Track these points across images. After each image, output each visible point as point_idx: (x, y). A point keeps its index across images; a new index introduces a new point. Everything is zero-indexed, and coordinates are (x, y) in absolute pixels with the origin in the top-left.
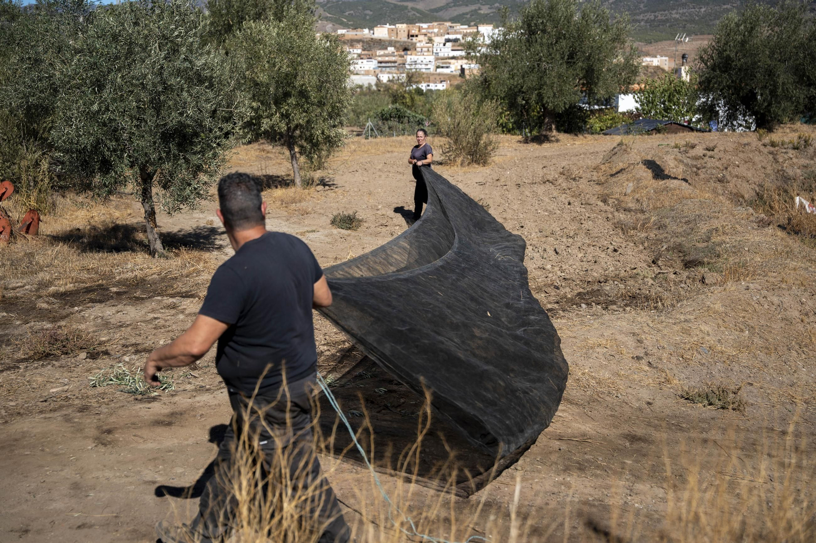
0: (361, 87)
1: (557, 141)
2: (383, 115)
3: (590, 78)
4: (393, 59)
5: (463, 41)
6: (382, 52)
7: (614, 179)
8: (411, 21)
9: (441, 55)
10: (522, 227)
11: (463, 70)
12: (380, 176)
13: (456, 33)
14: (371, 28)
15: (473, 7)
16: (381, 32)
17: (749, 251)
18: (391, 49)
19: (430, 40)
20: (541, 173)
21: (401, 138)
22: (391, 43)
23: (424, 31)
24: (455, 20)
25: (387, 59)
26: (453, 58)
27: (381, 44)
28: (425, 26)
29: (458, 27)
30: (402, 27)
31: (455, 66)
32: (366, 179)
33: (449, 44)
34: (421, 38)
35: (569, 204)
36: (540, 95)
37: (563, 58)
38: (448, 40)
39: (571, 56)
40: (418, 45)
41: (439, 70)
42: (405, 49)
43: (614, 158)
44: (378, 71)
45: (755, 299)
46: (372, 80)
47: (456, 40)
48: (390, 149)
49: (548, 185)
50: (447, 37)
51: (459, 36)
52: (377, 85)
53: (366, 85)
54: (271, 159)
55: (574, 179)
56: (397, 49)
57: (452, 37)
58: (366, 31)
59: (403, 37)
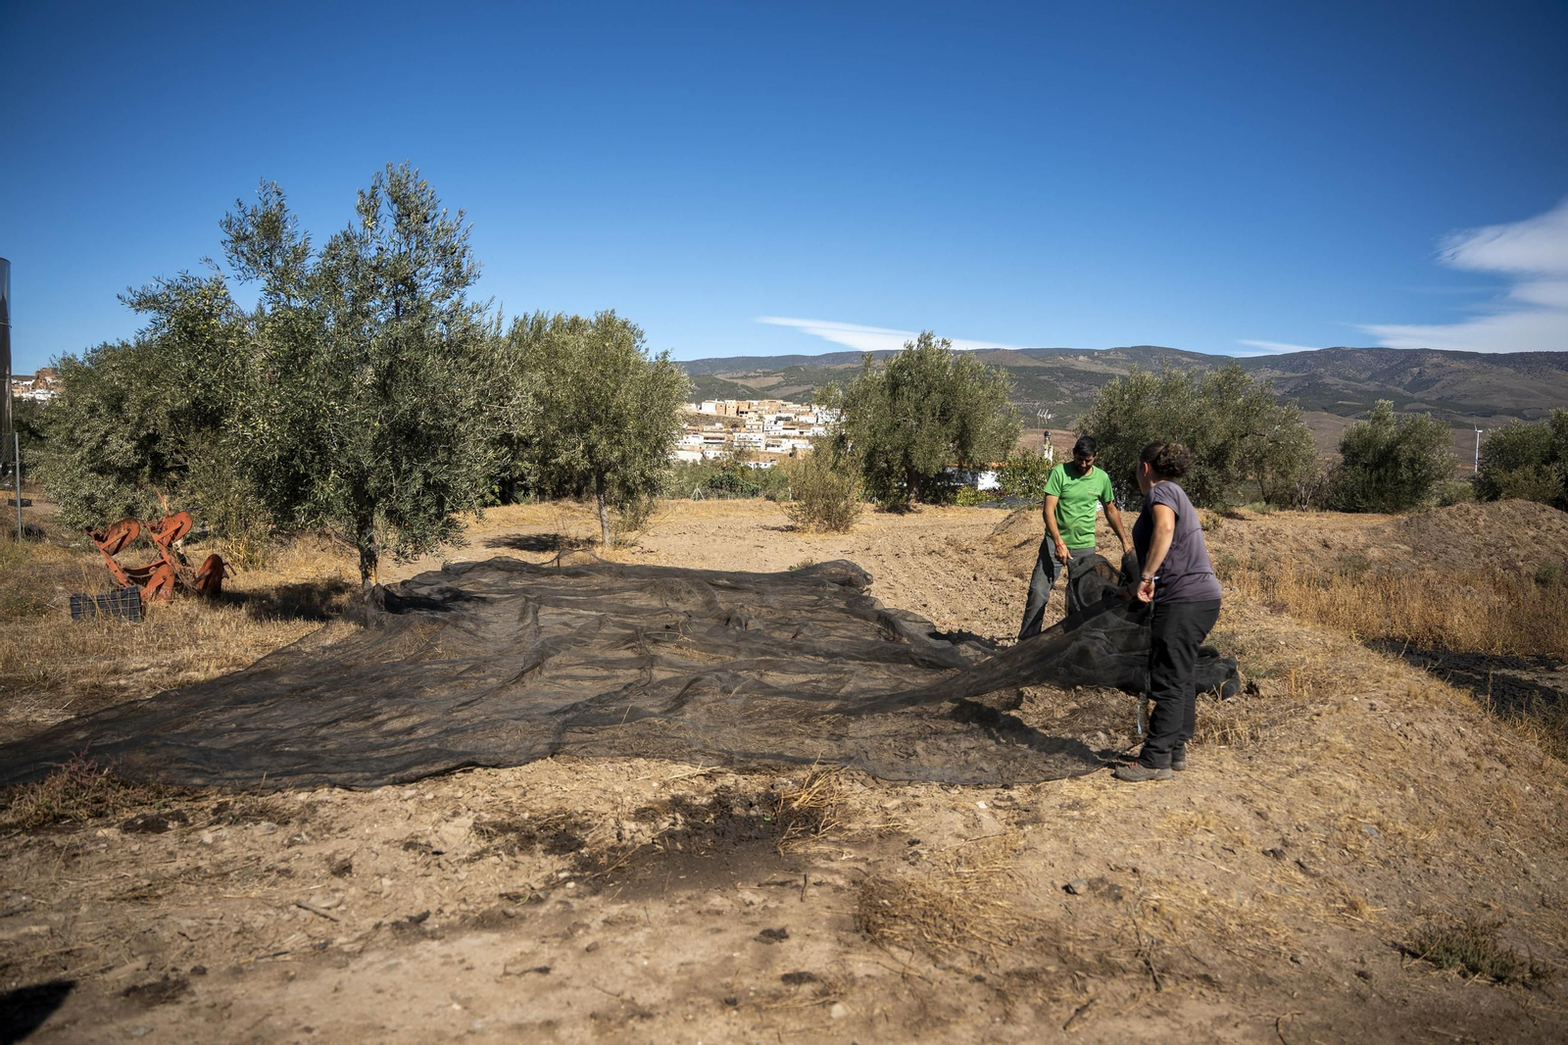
0: (685, 463)
1: (920, 512)
2: (712, 482)
3: (963, 440)
4: (722, 435)
5: (795, 420)
6: (709, 428)
7: (1019, 552)
8: (740, 398)
9: (772, 433)
10: (925, 606)
11: (794, 448)
12: (714, 540)
13: (788, 411)
14: (699, 403)
15: (806, 388)
16: (709, 408)
17: (1287, 645)
18: (719, 425)
19: (761, 418)
20: (921, 543)
21: (737, 501)
22: (718, 419)
23: (754, 408)
24: (786, 399)
25: (713, 435)
26: (785, 437)
27: (709, 419)
28: (755, 402)
29: (790, 405)
30: (732, 404)
31: (786, 446)
32: (697, 543)
33: (780, 423)
34: (750, 414)
35: (975, 579)
36: (906, 456)
37: (934, 415)
38: (780, 419)
39: (943, 413)
40: (747, 422)
41: (770, 449)
42: (735, 426)
43: (1012, 527)
44: (704, 447)
45: (1394, 727)
46: (698, 457)
47: (788, 419)
48: (724, 513)
49: (935, 557)
50: (778, 415)
51: (792, 415)
52: (701, 461)
53: (691, 461)
54: (577, 518)
55: (966, 551)
56: (726, 426)
57: (783, 415)
58: (694, 405)
59: (732, 413)
